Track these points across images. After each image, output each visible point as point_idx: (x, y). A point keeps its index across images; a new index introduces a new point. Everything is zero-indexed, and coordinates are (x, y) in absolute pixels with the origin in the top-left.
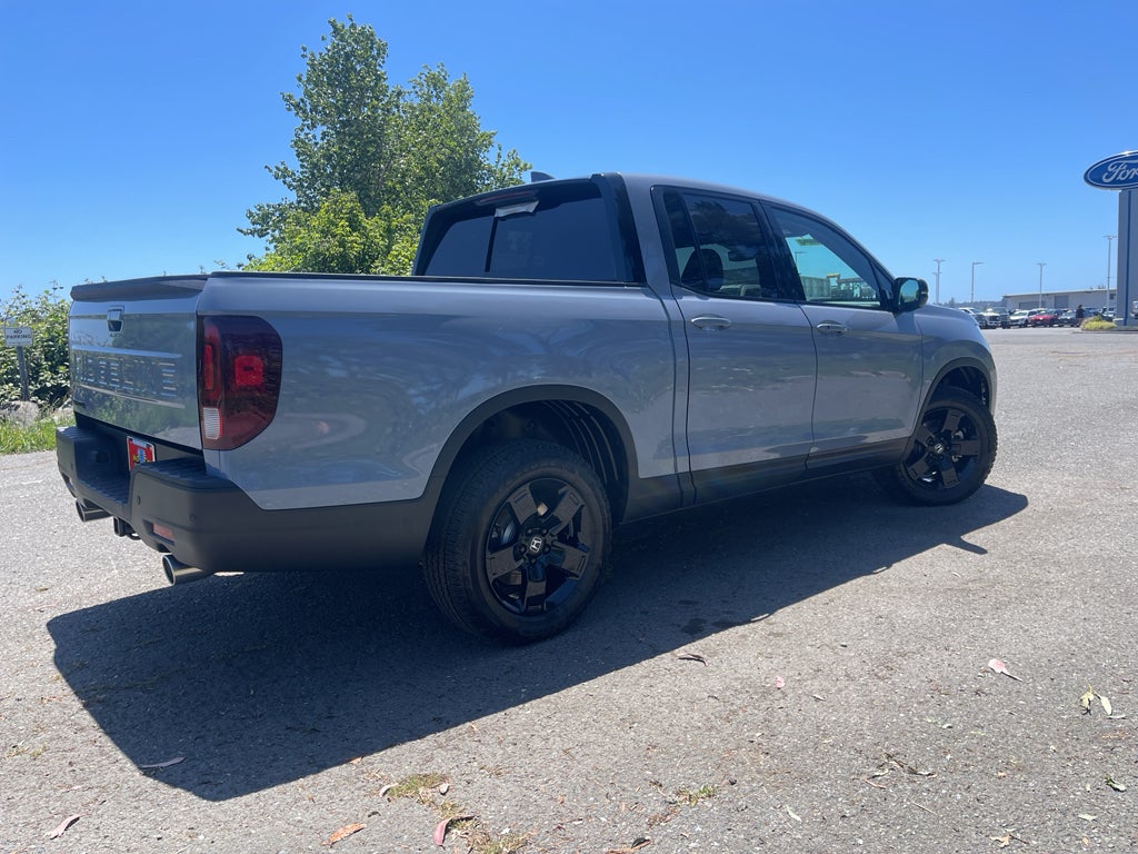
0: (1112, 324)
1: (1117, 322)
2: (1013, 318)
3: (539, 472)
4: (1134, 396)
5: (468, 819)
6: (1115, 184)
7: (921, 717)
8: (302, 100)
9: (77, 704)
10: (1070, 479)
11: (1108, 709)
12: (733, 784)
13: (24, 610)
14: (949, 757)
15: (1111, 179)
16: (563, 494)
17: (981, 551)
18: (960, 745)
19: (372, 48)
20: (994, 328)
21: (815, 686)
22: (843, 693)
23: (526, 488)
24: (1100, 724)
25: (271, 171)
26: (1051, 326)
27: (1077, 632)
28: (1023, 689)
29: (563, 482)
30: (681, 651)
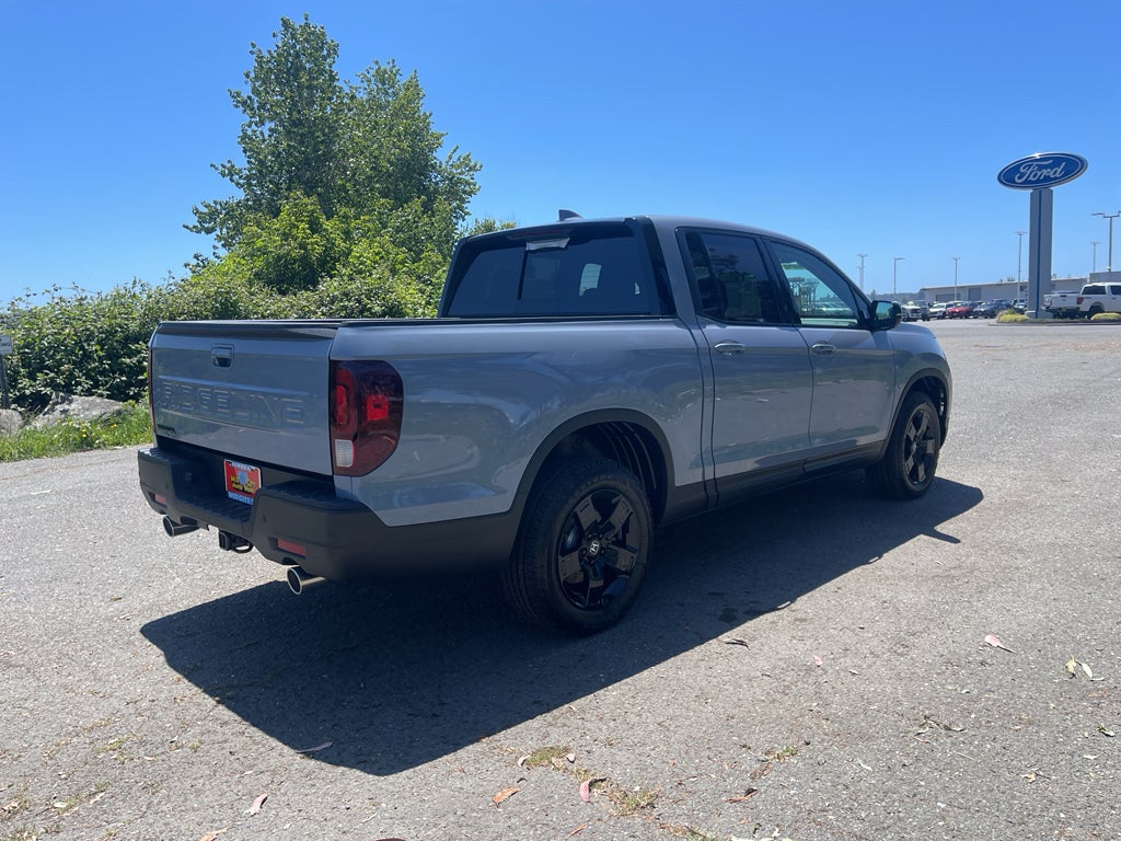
0: (1025, 317)
1: (1029, 315)
2: (932, 310)
3: (599, 484)
4: (1057, 391)
5: (602, 781)
6: (1026, 184)
7: (943, 686)
8: (249, 98)
9: (210, 702)
10: (1016, 472)
11: (1090, 673)
12: (808, 744)
13: (109, 619)
14: (973, 716)
15: (1023, 179)
16: (617, 503)
17: (955, 541)
18: (978, 706)
19: (322, 48)
20: (915, 320)
21: (848, 662)
22: (874, 668)
23: (589, 498)
24: (1085, 686)
25: (217, 169)
26: (967, 318)
27: (1051, 610)
28: (1018, 659)
29: (614, 492)
30: (726, 637)
